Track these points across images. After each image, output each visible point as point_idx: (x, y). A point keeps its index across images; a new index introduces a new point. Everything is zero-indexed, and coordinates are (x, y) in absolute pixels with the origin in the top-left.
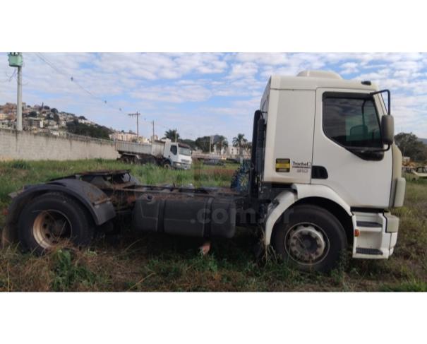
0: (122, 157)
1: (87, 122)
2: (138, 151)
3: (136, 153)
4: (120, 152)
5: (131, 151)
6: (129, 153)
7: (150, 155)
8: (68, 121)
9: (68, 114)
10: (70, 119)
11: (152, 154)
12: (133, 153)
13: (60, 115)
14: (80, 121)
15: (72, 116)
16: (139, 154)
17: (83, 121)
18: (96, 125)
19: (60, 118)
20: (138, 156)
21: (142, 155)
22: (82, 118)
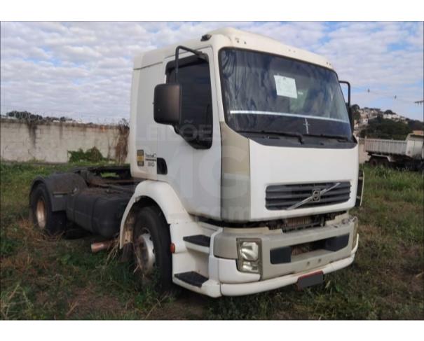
0: (370, 159)
1: (394, 116)
2: (389, 151)
3: (387, 154)
4: (370, 153)
5: (381, 151)
6: (380, 154)
7: (405, 156)
8: (371, 117)
9: (372, 109)
10: (374, 115)
11: (407, 154)
12: (384, 154)
13: (362, 112)
14: (385, 116)
15: (376, 112)
16: (391, 154)
17: (390, 117)
18: (407, 119)
19: (362, 115)
20: (389, 158)
21: (395, 156)
22: (389, 112)
